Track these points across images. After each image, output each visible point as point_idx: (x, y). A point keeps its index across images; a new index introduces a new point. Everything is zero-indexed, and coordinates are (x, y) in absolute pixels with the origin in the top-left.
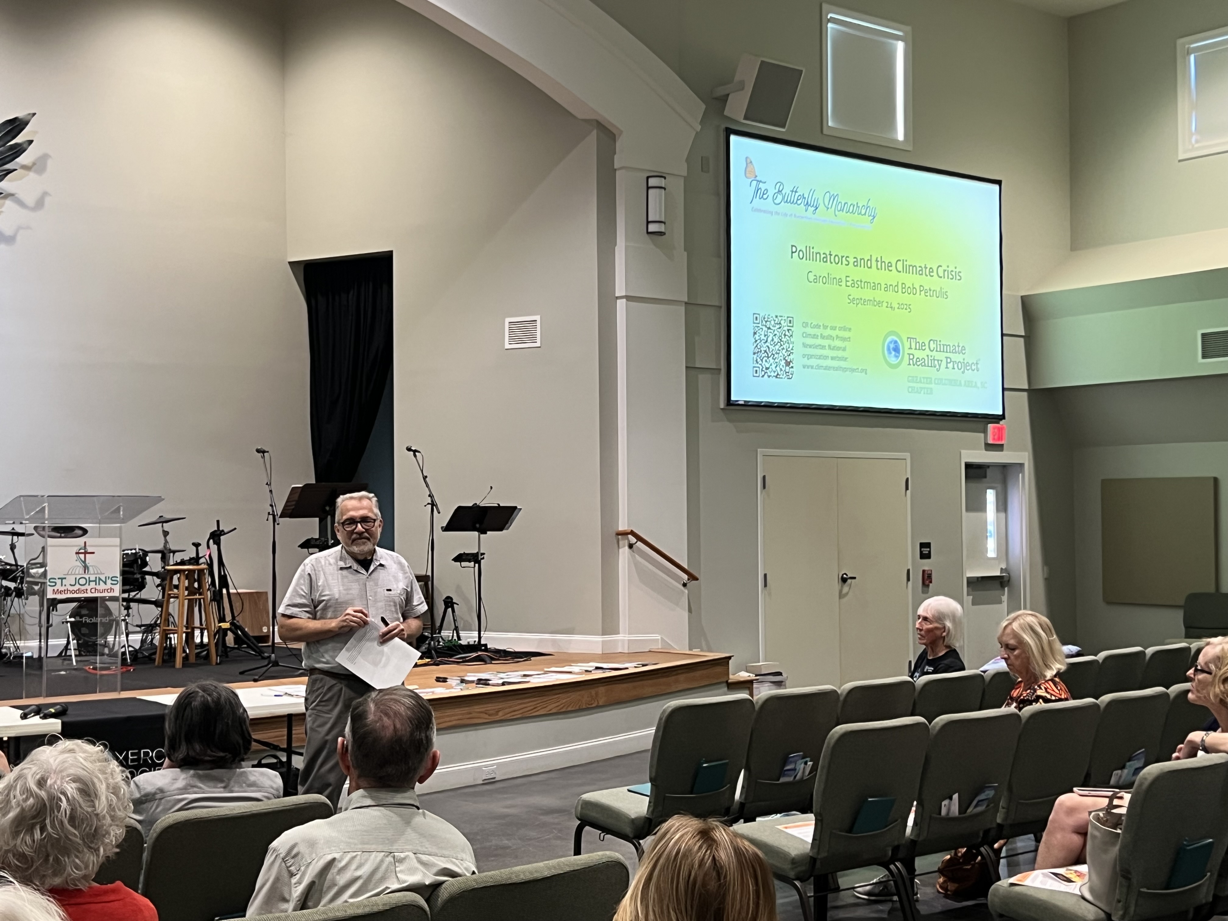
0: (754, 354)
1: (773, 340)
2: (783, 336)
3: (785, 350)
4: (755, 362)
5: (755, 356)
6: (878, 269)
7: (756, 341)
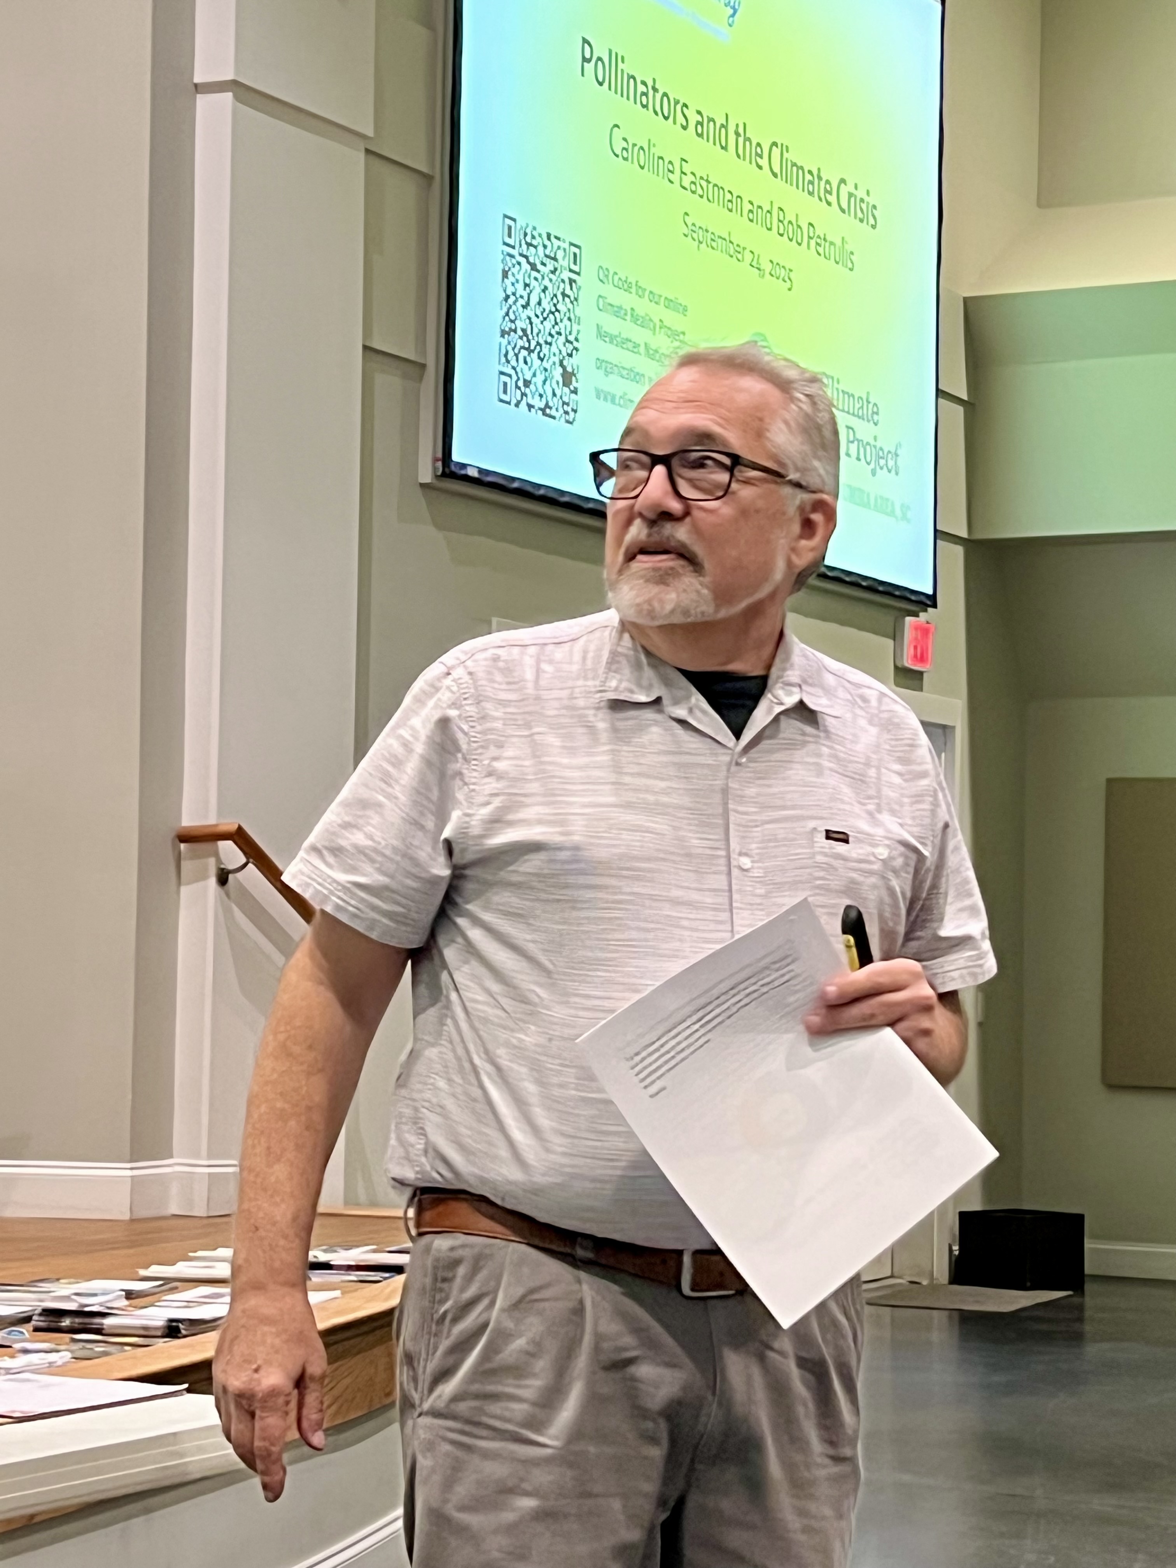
0: (503, 333)
1: (539, 303)
2: (560, 297)
3: (562, 339)
4: (503, 360)
5: (504, 342)
6: (738, 156)
7: (507, 298)
